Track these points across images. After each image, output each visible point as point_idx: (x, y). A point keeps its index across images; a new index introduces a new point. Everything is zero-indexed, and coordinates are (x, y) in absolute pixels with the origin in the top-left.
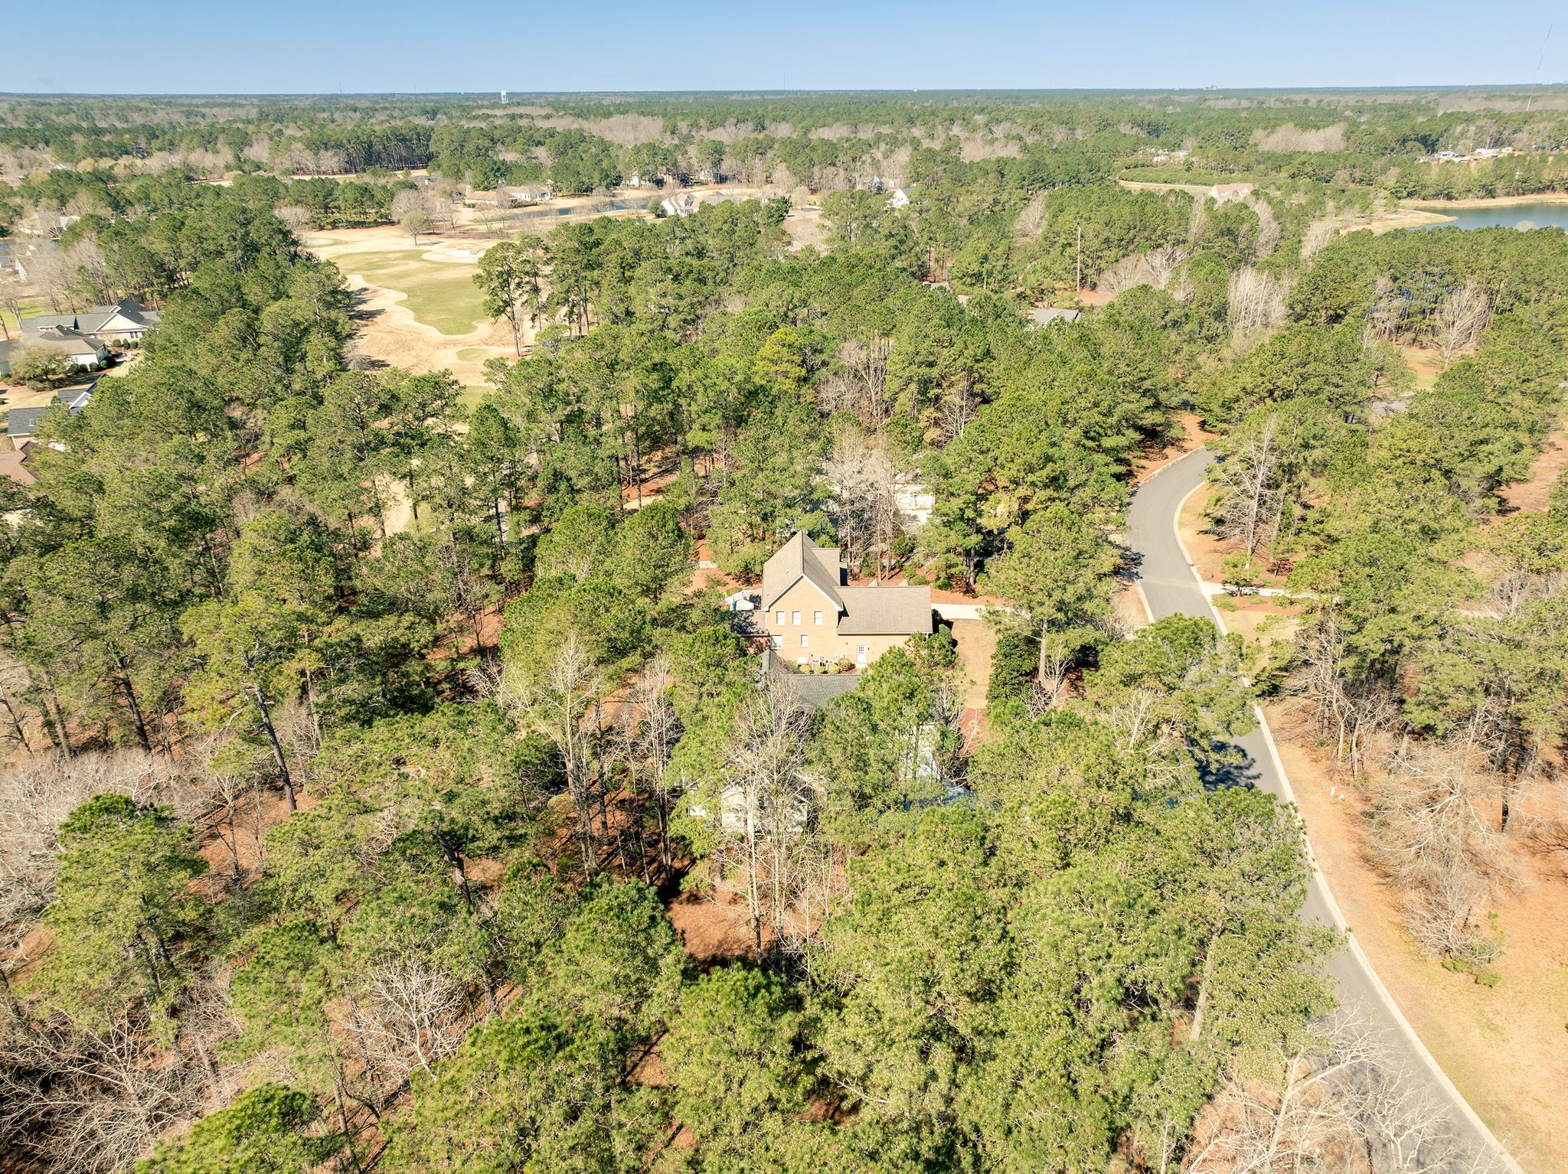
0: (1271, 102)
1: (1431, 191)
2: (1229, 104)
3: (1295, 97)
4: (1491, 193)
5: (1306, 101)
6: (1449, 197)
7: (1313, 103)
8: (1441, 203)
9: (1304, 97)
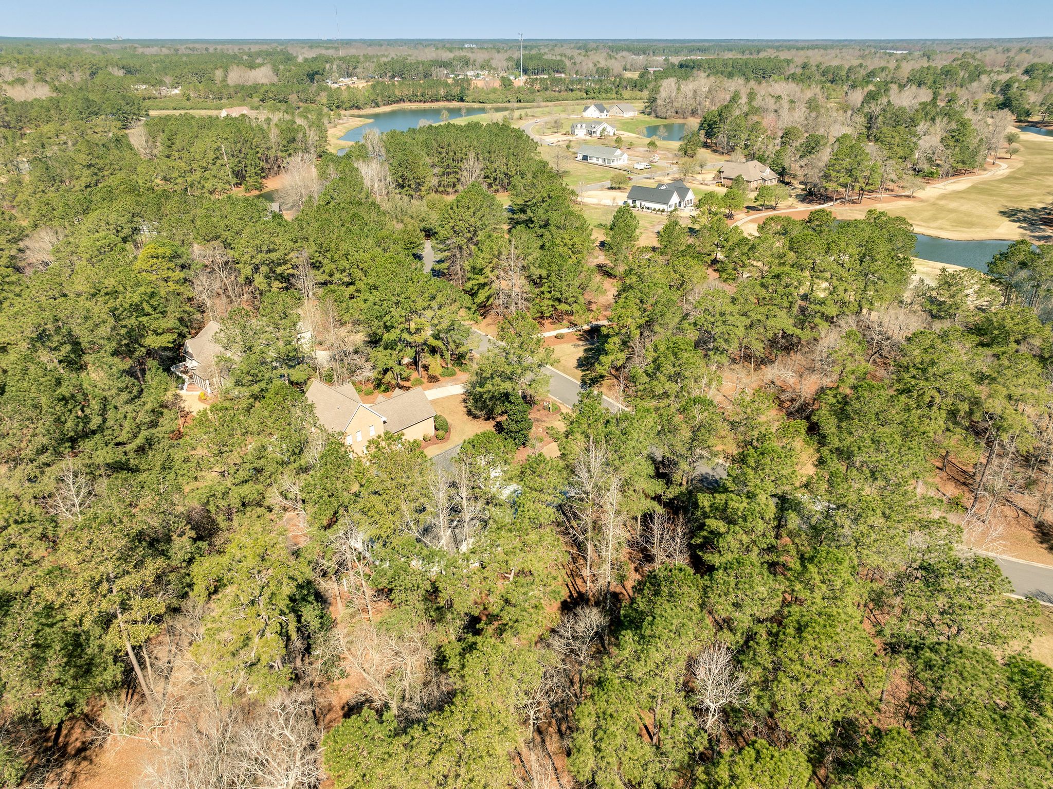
0: (182, 50)
1: (347, 105)
2: (154, 50)
3: (197, 46)
4: (377, 105)
5: (207, 49)
6: (359, 108)
7: (211, 50)
8: (356, 112)
9: (204, 46)
